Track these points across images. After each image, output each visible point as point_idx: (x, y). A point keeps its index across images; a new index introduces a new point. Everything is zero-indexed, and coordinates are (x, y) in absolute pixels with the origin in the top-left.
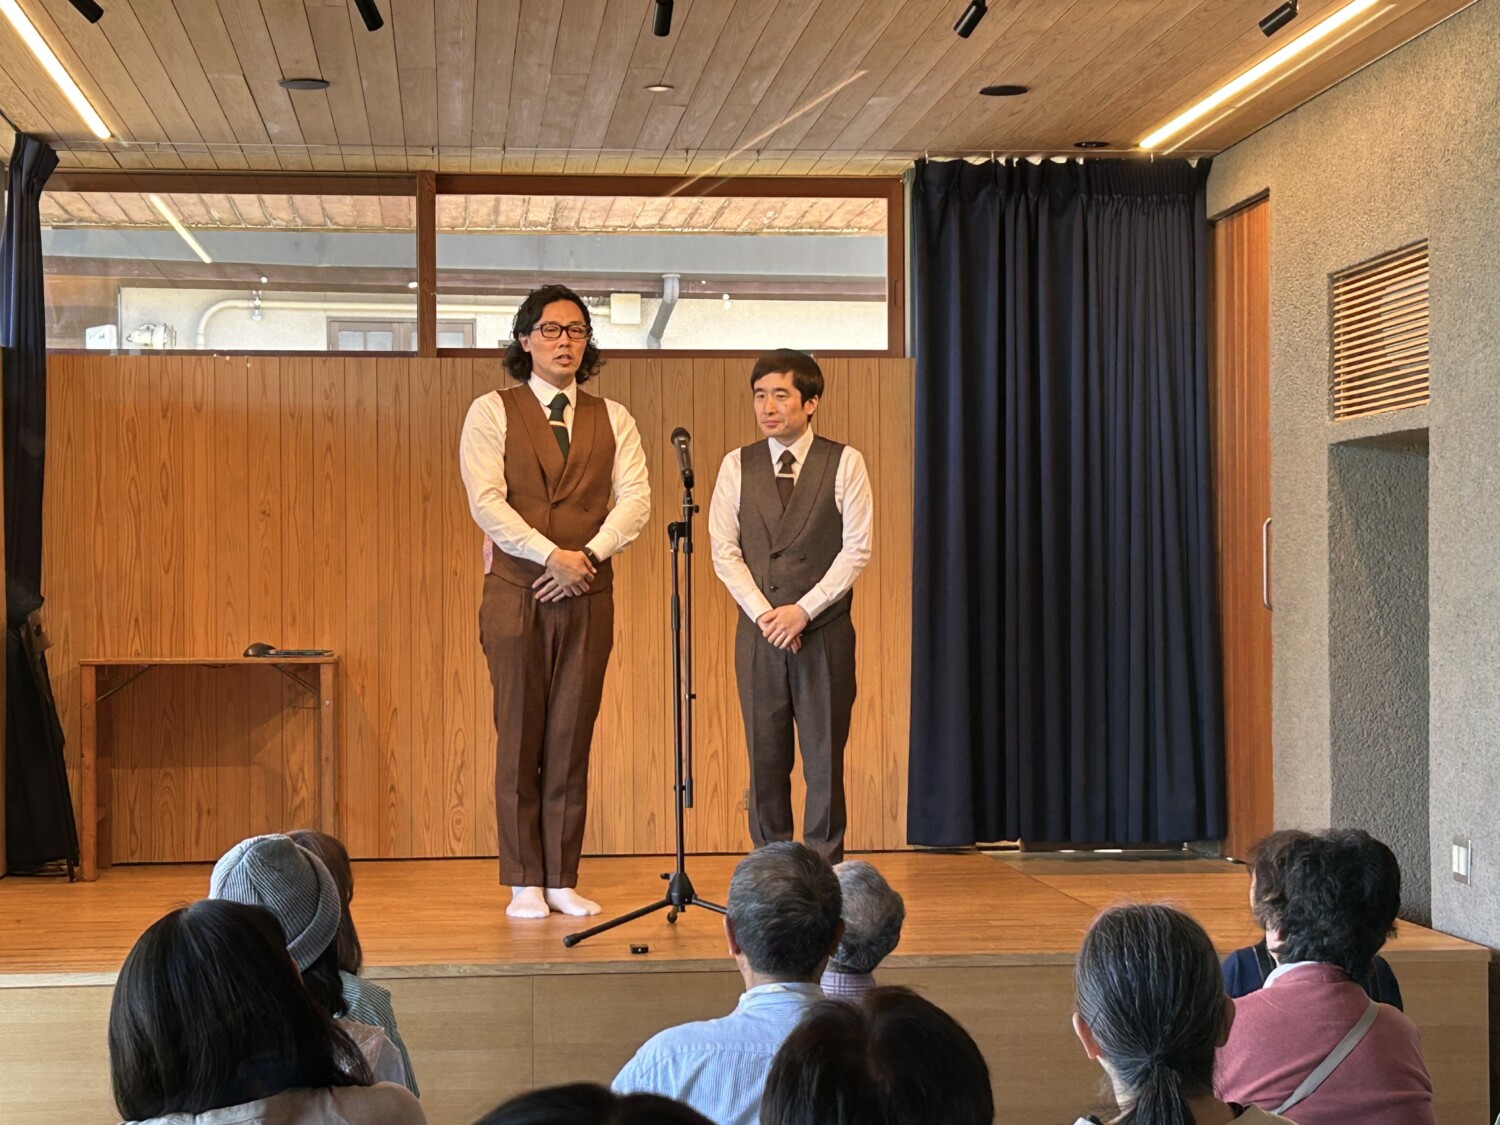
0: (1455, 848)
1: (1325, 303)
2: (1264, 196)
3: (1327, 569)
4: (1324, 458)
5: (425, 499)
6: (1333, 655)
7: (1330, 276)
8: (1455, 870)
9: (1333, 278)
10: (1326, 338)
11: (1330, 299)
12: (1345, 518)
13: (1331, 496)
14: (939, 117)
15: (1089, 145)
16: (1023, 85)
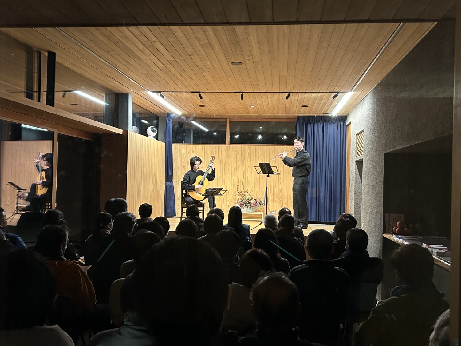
2: (350, 123)
3: (354, 180)
4: (355, 163)
5: (225, 166)
6: (355, 193)
7: (356, 135)
11: (356, 138)
12: (357, 172)
13: (355, 169)
14: (298, 110)
15: (325, 114)
16: (307, 105)
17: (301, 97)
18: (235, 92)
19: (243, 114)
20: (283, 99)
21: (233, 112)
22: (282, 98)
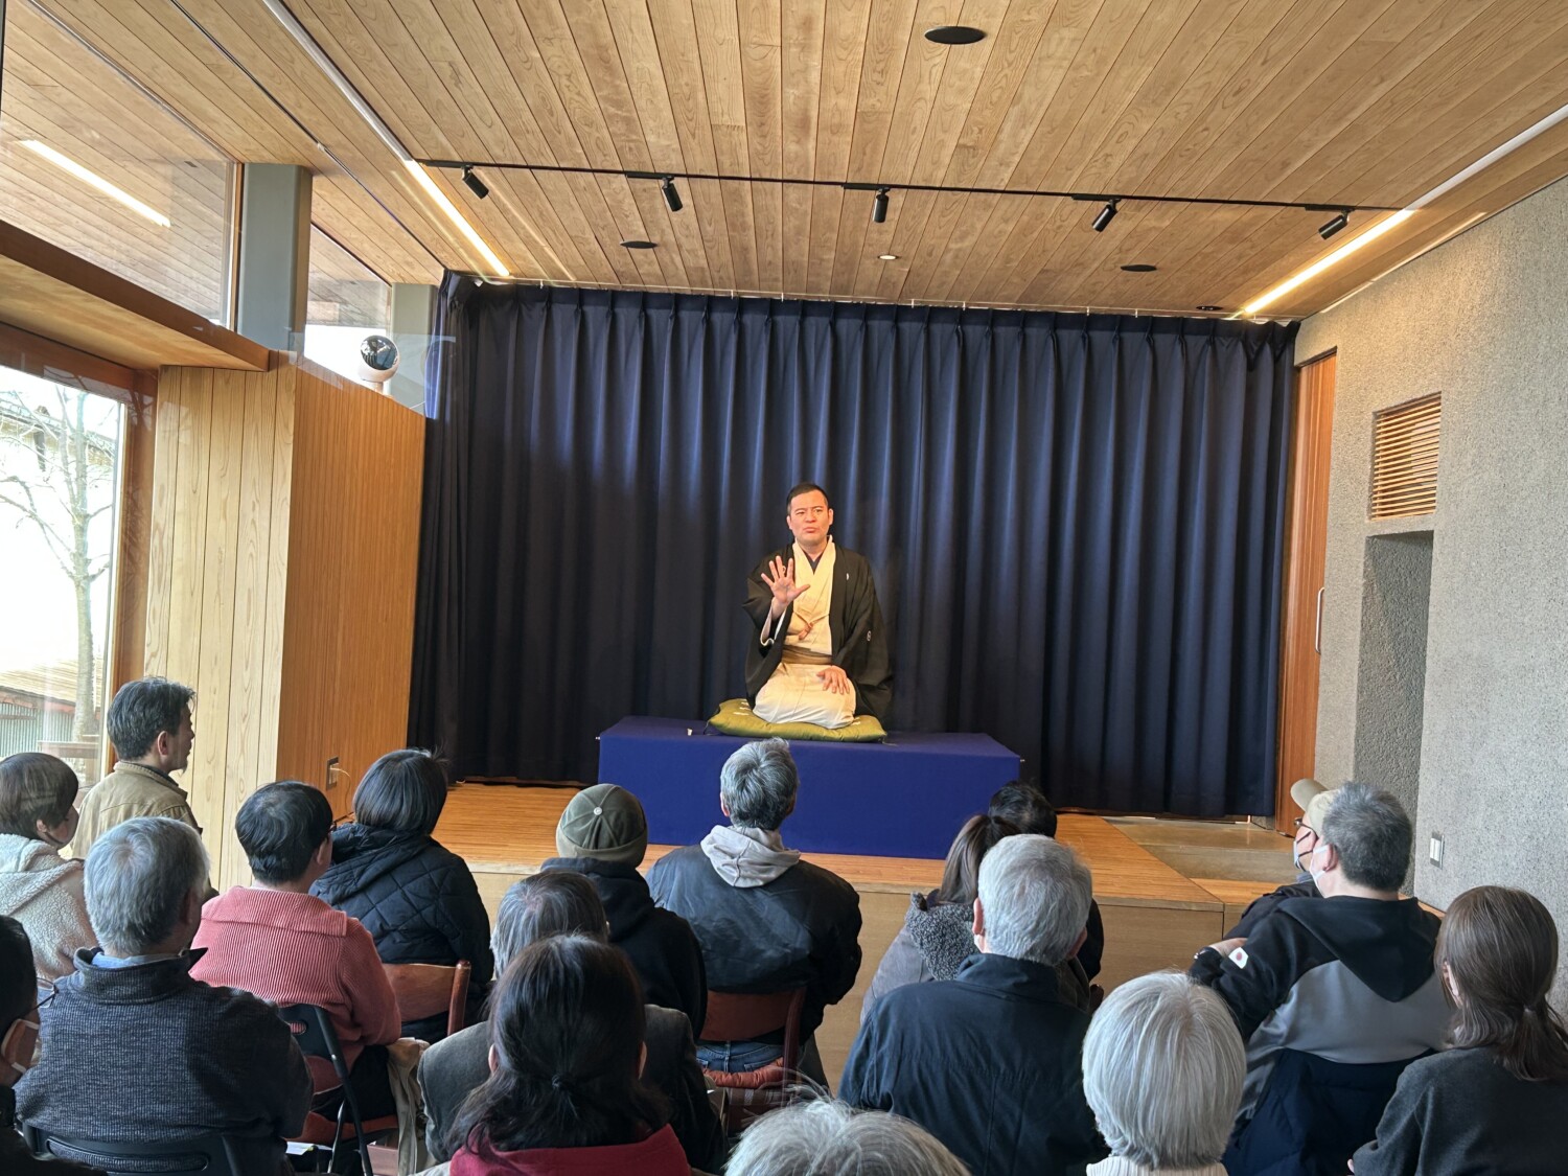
0: (1433, 840)
1: (1370, 433)
2: (1333, 352)
3: (1359, 629)
4: (1362, 547)
7: (1374, 413)
8: (1432, 856)
9: (1377, 415)
10: (1369, 459)
11: (1374, 430)
12: (1375, 592)
13: (1366, 575)
14: (1094, 284)
15: (1207, 308)
16: (1153, 264)
17: (1153, 223)
18: (847, 186)
19: (819, 290)
20: (1059, 227)
21: (776, 280)
22: (1058, 223)
